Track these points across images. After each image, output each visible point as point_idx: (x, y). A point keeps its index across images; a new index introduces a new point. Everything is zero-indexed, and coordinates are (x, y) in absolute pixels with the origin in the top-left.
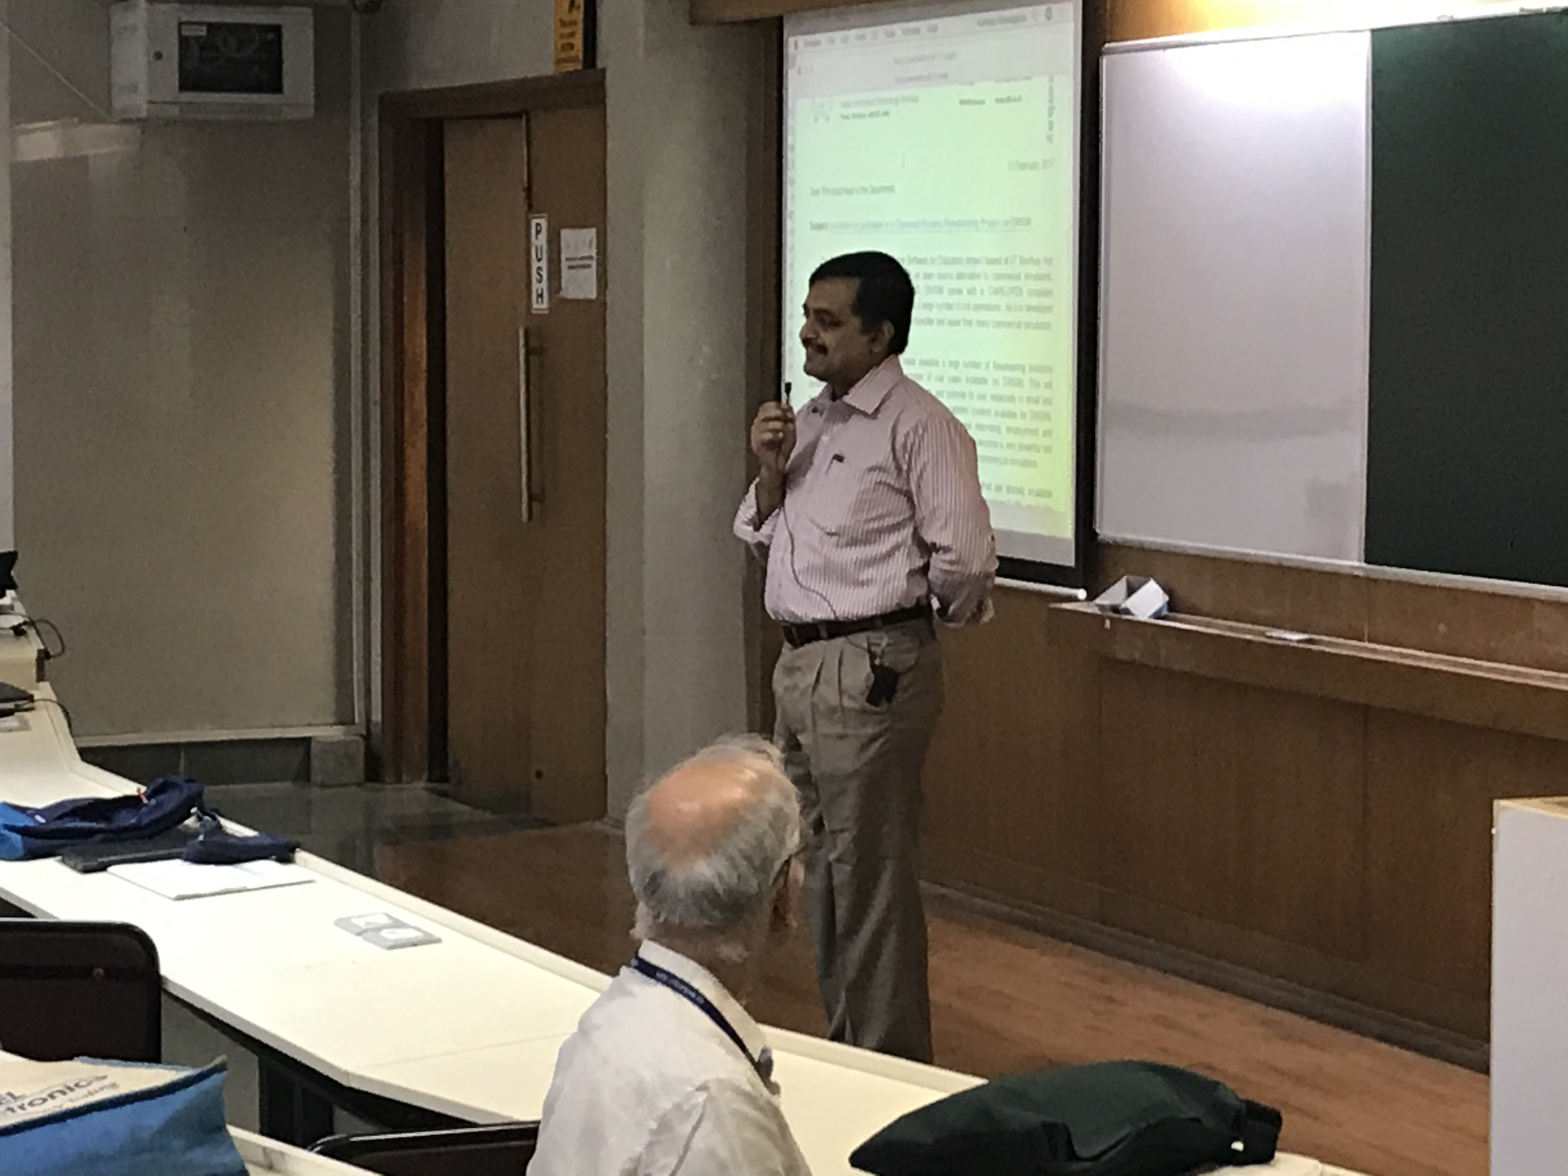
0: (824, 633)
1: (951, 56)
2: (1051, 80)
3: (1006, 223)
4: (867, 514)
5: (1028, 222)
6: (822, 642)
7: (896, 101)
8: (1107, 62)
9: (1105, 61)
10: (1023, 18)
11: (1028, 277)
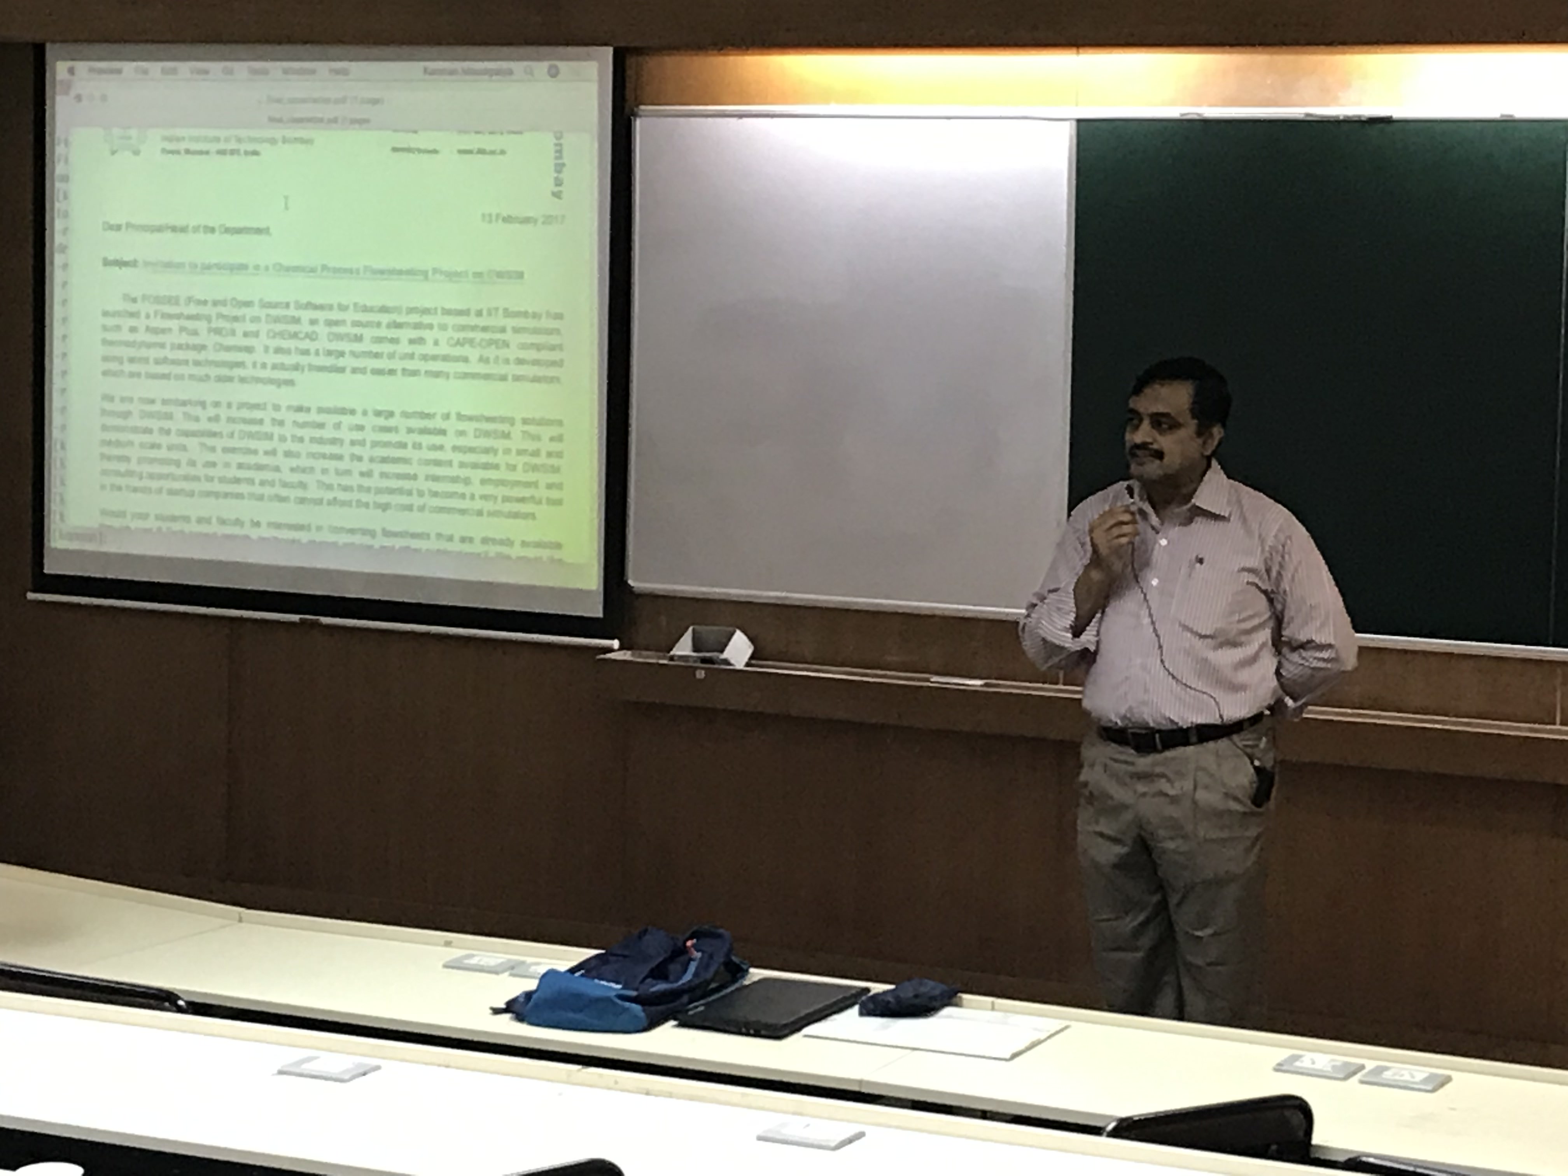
0: (1194, 739)
1: (375, 102)
2: (559, 136)
3: (478, 275)
4: (1239, 616)
5: (520, 275)
6: (1192, 748)
7: (273, 141)
8: (641, 123)
9: (638, 124)
10: (510, 72)
11: (516, 330)
